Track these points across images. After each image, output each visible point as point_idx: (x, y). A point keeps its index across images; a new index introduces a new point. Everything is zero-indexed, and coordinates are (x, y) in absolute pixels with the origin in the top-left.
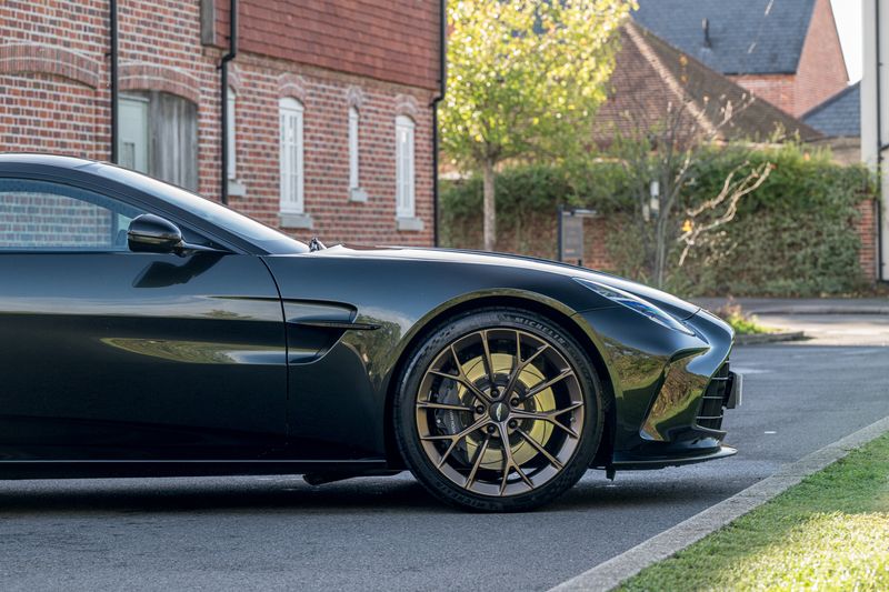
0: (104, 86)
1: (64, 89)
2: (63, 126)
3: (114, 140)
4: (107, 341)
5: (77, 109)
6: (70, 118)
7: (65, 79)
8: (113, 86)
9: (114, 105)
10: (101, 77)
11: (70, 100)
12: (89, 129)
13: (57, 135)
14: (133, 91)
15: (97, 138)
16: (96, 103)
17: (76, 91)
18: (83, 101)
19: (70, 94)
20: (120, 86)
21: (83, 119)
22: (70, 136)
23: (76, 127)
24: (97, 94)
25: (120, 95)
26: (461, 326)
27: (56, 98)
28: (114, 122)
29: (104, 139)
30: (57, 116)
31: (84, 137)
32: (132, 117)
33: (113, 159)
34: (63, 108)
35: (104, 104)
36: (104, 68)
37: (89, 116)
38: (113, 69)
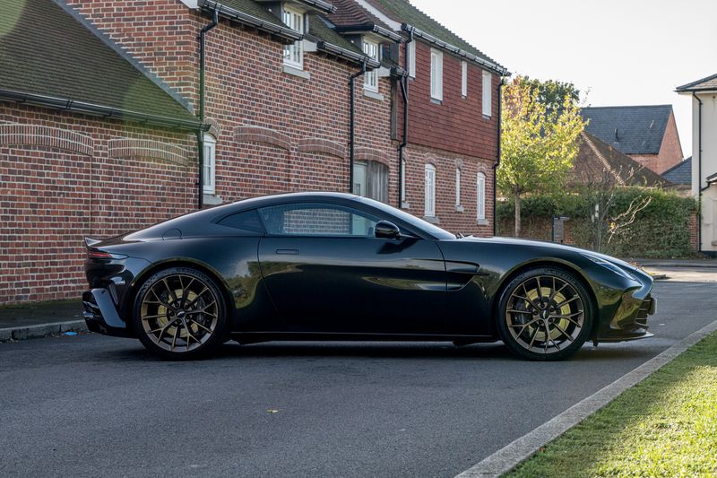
0: (348, 158)
1: (329, 159)
2: (329, 176)
3: (351, 182)
4: (365, 278)
5: (335, 168)
6: (332, 172)
7: (330, 154)
8: (351, 158)
9: (351, 167)
10: (346, 154)
11: (332, 164)
12: (340, 177)
13: (326, 180)
14: (360, 160)
15: (344, 182)
16: (344, 166)
17: (335, 160)
18: (338, 165)
19: (332, 161)
20: (354, 158)
21: (337, 173)
22: (332, 180)
23: (334, 177)
24: (344, 162)
25: (354, 162)
26: (527, 274)
27: (326, 163)
28: (351, 174)
29: (347, 182)
30: (326, 171)
31: (338, 181)
32: (360, 172)
33: (351, 191)
34: (329, 168)
35: (347, 166)
36: (348, 150)
37: (340, 172)
38: (352, 151)
